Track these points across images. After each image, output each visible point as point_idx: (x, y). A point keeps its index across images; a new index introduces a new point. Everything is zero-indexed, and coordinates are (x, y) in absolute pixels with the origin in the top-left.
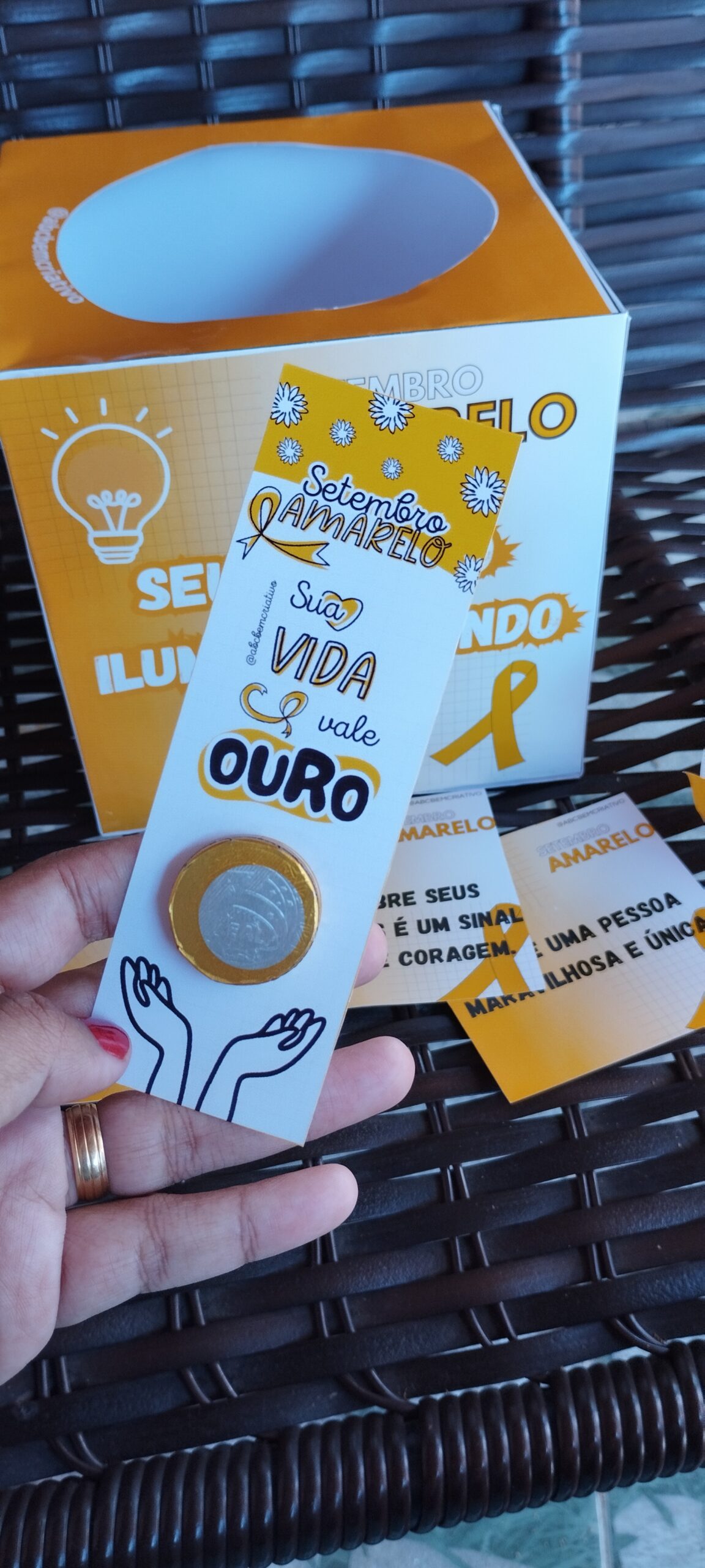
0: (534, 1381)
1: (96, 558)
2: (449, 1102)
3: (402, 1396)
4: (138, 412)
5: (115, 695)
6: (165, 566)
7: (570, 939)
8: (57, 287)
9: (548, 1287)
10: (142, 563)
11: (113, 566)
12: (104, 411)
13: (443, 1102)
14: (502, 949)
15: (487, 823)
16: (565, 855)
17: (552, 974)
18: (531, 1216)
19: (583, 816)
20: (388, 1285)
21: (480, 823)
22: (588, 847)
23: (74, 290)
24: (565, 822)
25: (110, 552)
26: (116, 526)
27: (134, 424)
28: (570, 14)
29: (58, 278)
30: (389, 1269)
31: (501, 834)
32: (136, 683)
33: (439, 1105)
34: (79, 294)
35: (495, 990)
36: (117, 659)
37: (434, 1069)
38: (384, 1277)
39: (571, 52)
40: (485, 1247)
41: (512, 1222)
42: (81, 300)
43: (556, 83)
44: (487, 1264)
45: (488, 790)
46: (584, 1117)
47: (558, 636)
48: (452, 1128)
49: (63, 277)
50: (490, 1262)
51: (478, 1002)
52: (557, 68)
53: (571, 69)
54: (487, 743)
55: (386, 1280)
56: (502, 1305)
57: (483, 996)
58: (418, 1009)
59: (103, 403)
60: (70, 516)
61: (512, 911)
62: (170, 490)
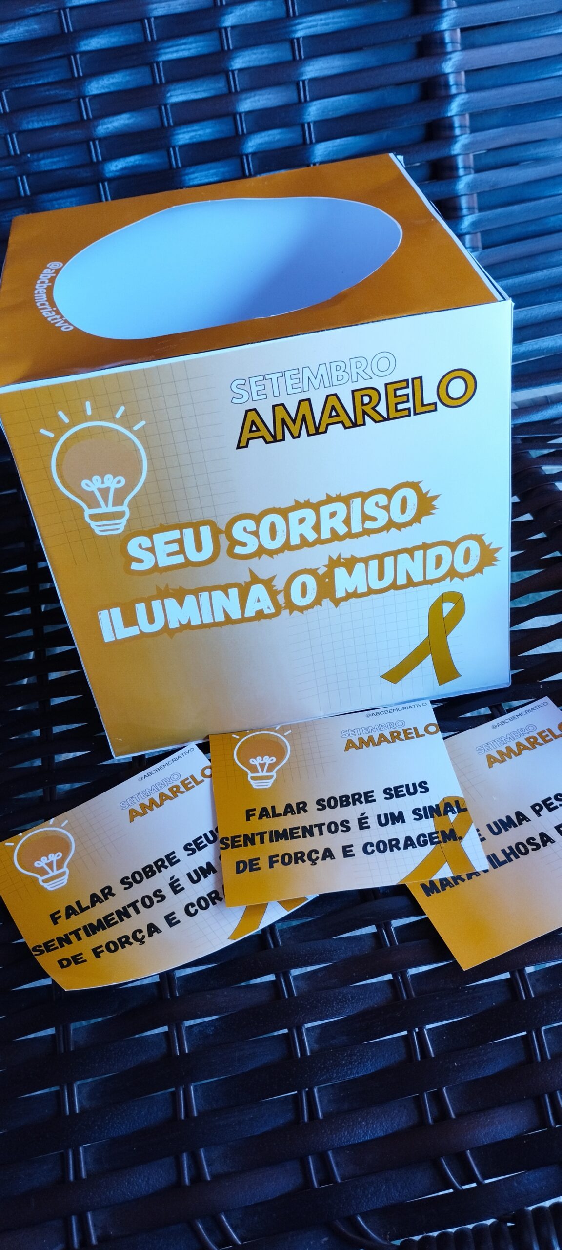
0: (502, 1220)
1: (92, 531)
2: (412, 971)
3: (385, 1239)
4: (117, 410)
5: (117, 642)
6: (150, 534)
7: (507, 824)
8: (53, 320)
9: (509, 1135)
10: (130, 534)
11: (106, 536)
12: (89, 412)
13: (406, 972)
14: (451, 836)
15: (432, 729)
16: (499, 752)
17: (494, 855)
18: (490, 1070)
19: (513, 718)
20: (368, 1138)
21: (426, 729)
22: (518, 744)
23: (66, 321)
24: (499, 725)
25: (103, 526)
26: (107, 505)
27: (113, 420)
28: (457, 84)
29: (54, 313)
30: (367, 1124)
31: (444, 739)
32: (133, 631)
33: (404, 975)
34: (70, 324)
35: (445, 872)
36: (116, 612)
37: (397, 944)
38: (364, 1132)
39: (461, 114)
40: (450, 1100)
41: (473, 1077)
42: (72, 328)
43: (451, 139)
44: (453, 1116)
45: (432, 702)
46: (530, 980)
47: (479, 569)
48: (415, 995)
49: (58, 312)
50: (456, 1115)
51: (432, 882)
52: (451, 127)
53: (462, 127)
54: (428, 662)
55: (366, 1134)
56: (468, 1152)
57: (436, 877)
58: (381, 891)
59: (88, 405)
60: (68, 498)
61: (457, 803)
62: (148, 471)
